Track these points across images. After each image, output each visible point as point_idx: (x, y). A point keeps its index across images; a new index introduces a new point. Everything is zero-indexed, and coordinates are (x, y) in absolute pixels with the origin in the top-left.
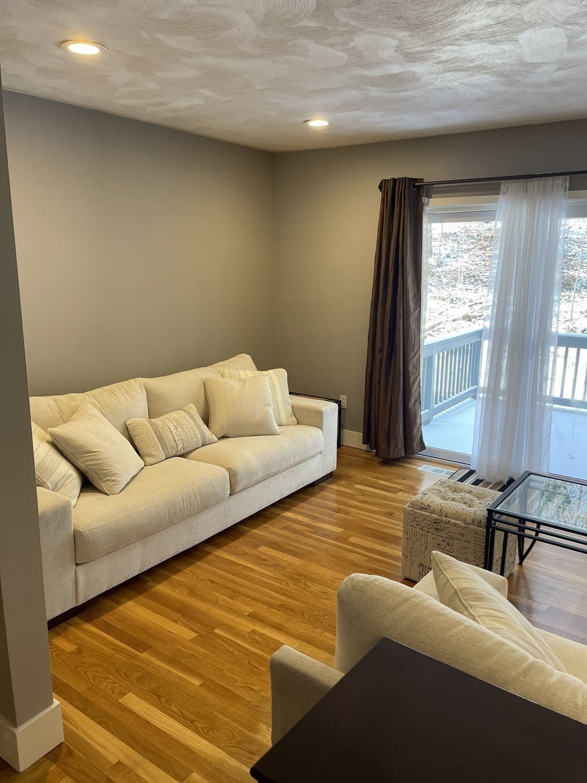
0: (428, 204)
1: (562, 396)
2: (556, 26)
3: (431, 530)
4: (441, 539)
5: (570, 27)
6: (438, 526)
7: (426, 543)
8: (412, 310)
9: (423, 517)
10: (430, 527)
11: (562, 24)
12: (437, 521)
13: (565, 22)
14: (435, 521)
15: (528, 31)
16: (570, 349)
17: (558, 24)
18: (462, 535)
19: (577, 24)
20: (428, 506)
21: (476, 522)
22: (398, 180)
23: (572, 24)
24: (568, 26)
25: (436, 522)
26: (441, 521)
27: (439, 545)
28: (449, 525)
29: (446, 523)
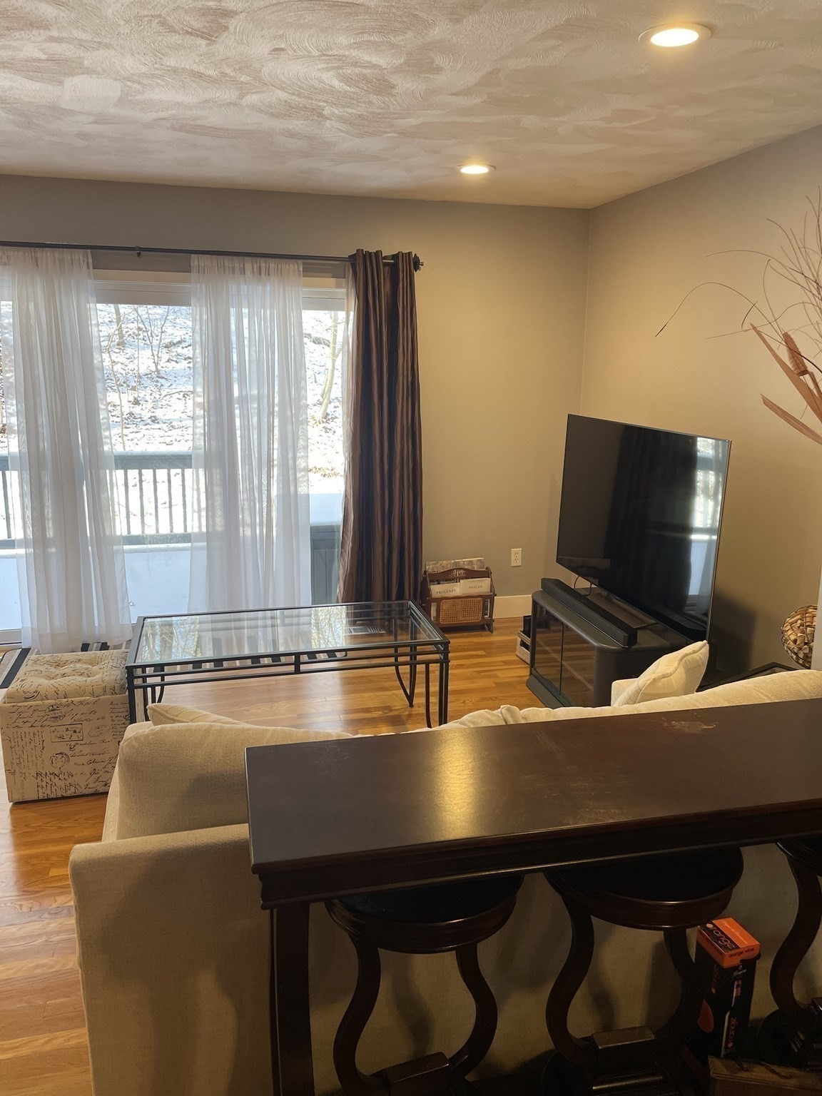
2: (116, 79)
3: (47, 723)
4: (64, 728)
5: (129, 83)
6: (58, 713)
7: (41, 742)
9: (32, 709)
10: (45, 718)
11: (124, 79)
12: (55, 707)
13: (128, 78)
14: (51, 708)
15: (80, 76)
17: (119, 78)
18: (93, 712)
19: (139, 83)
20: (36, 692)
21: (108, 690)
23: (134, 82)
24: (128, 82)
25: (53, 709)
26: (61, 704)
27: (62, 737)
28: (72, 707)
29: (68, 705)
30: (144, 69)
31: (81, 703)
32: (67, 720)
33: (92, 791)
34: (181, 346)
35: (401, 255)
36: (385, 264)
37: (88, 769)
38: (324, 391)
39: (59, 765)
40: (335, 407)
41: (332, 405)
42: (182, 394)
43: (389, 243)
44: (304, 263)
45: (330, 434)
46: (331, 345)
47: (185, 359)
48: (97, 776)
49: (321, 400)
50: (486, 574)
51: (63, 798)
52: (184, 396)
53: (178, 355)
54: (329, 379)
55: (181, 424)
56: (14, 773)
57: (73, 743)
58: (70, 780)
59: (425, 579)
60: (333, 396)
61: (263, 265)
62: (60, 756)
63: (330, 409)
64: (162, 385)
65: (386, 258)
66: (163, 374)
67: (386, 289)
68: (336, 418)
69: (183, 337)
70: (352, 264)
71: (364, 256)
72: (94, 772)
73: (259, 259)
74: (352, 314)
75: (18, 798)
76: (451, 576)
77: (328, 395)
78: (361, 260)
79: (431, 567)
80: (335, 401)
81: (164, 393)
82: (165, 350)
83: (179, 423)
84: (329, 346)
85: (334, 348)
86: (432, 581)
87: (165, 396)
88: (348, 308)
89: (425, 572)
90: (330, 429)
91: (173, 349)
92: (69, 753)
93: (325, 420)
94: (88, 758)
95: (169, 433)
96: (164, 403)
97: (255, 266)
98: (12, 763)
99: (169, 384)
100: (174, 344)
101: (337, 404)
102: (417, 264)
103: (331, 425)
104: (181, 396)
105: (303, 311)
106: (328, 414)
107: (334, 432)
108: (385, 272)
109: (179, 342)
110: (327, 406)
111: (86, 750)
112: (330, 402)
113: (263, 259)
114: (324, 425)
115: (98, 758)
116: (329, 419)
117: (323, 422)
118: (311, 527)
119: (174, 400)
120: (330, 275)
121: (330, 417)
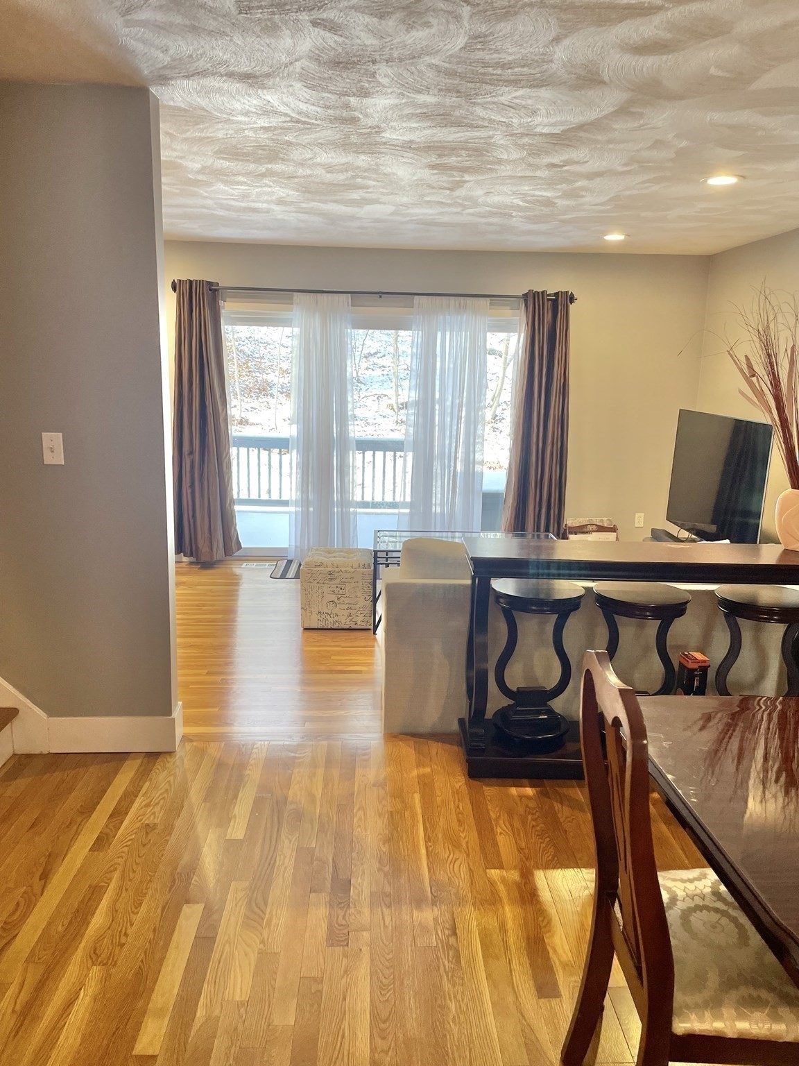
0: (224, 308)
1: (363, 499)
2: (394, 206)
3: (327, 582)
4: (335, 586)
6: (333, 576)
7: (322, 593)
8: (220, 411)
9: (319, 572)
10: (326, 579)
12: (331, 572)
14: (329, 573)
15: (375, 205)
16: (376, 452)
17: (396, 205)
18: (352, 578)
20: (321, 563)
22: (194, 282)
23: (404, 206)
24: (400, 206)
26: (335, 571)
27: (333, 591)
28: (341, 573)
29: (338, 572)
30: (412, 202)
31: (346, 571)
32: (337, 581)
33: (347, 627)
34: (376, 356)
35: (560, 294)
36: (548, 300)
37: (346, 613)
38: (494, 396)
39: (331, 608)
40: (503, 410)
41: (500, 408)
42: (376, 396)
43: (552, 284)
44: (491, 300)
45: (498, 433)
46: (504, 356)
47: (380, 367)
48: (351, 618)
49: (491, 403)
50: (613, 529)
51: (331, 629)
52: (378, 399)
53: (375, 364)
54: (500, 385)
55: (375, 422)
56: (306, 610)
57: (340, 596)
58: (336, 618)
59: (565, 530)
60: (502, 399)
61: (462, 302)
62: (332, 603)
63: (499, 411)
64: (361, 389)
65: (549, 295)
66: (361, 379)
67: (548, 317)
68: (503, 419)
69: (379, 348)
70: (525, 300)
71: (534, 294)
72: (350, 615)
73: (459, 298)
74: (522, 335)
75: (307, 626)
76: (585, 530)
77: (497, 399)
78: (532, 296)
79: (571, 522)
80: (503, 404)
81: (362, 396)
82: (365, 360)
83: (373, 421)
84: (501, 356)
85: (506, 358)
86: (571, 533)
87: (363, 398)
88: (520, 330)
89: (566, 525)
90: (497, 429)
91: (371, 359)
92: (337, 601)
93: (493, 421)
94: (347, 606)
95: (365, 429)
96: (362, 403)
97: (457, 302)
98: (305, 604)
99: (367, 388)
100: (372, 355)
101: (505, 407)
102: (572, 299)
103: (499, 425)
104: (375, 398)
105: (489, 334)
106: (496, 416)
107: (501, 431)
108: (548, 305)
109: (376, 353)
110: (496, 408)
111: (347, 600)
112: (499, 405)
113: (462, 298)
114: (493, 424)
115: (353, 607)
116: (497, 420)
117: (492, 422)
118: (483, 493)
119: (369, 402)
120: (508, 307)
121: (498, 418)
